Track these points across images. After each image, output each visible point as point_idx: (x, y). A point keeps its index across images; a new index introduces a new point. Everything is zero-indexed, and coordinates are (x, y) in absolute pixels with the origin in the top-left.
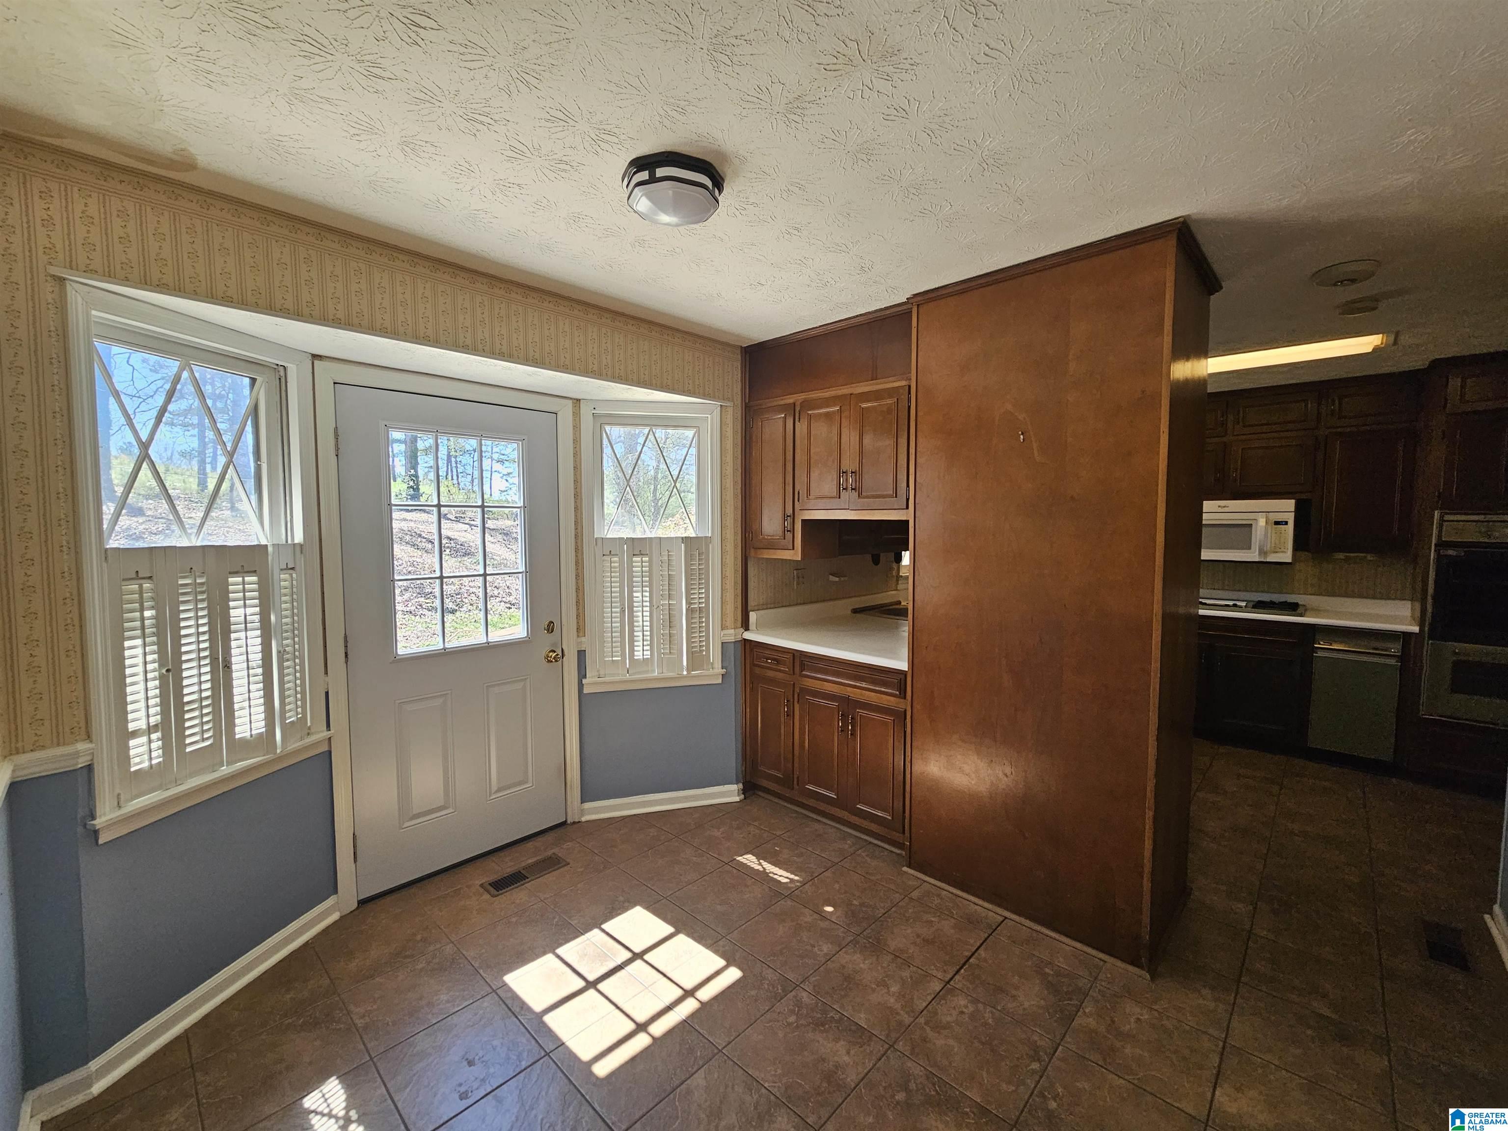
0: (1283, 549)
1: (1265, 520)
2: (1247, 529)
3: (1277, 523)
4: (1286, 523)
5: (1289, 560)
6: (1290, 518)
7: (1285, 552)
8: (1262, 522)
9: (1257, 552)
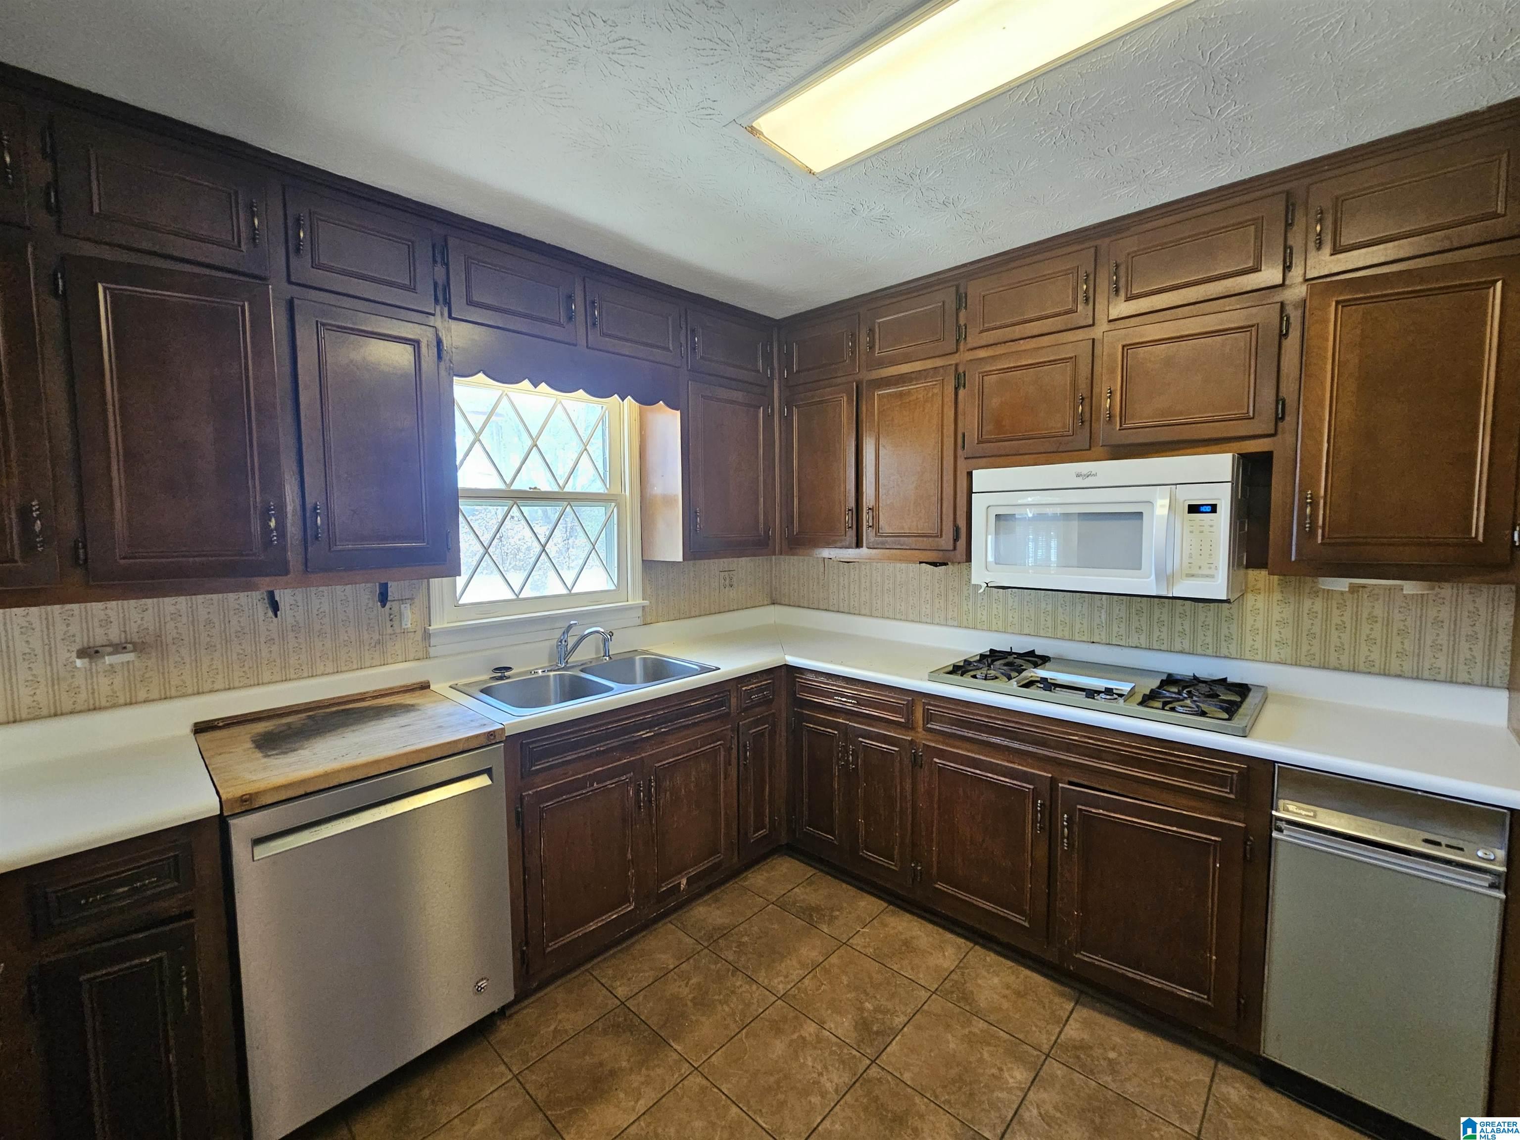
0: (1205, 571)
1: (1167, 502)
2: (1132, 523)
3: (1194, 509)
4: (1214, 509)
5: (1222, 594)
6: (1223, 497)
7: (1212, 576)
8: (1161, 507)
9: (1153, 577)
